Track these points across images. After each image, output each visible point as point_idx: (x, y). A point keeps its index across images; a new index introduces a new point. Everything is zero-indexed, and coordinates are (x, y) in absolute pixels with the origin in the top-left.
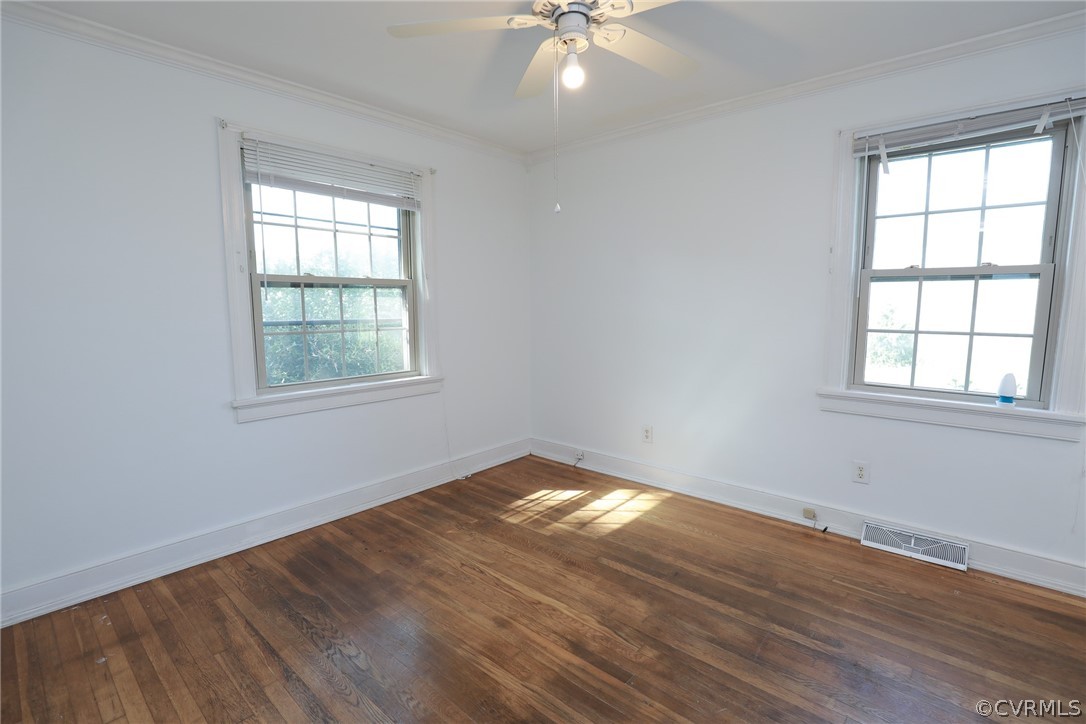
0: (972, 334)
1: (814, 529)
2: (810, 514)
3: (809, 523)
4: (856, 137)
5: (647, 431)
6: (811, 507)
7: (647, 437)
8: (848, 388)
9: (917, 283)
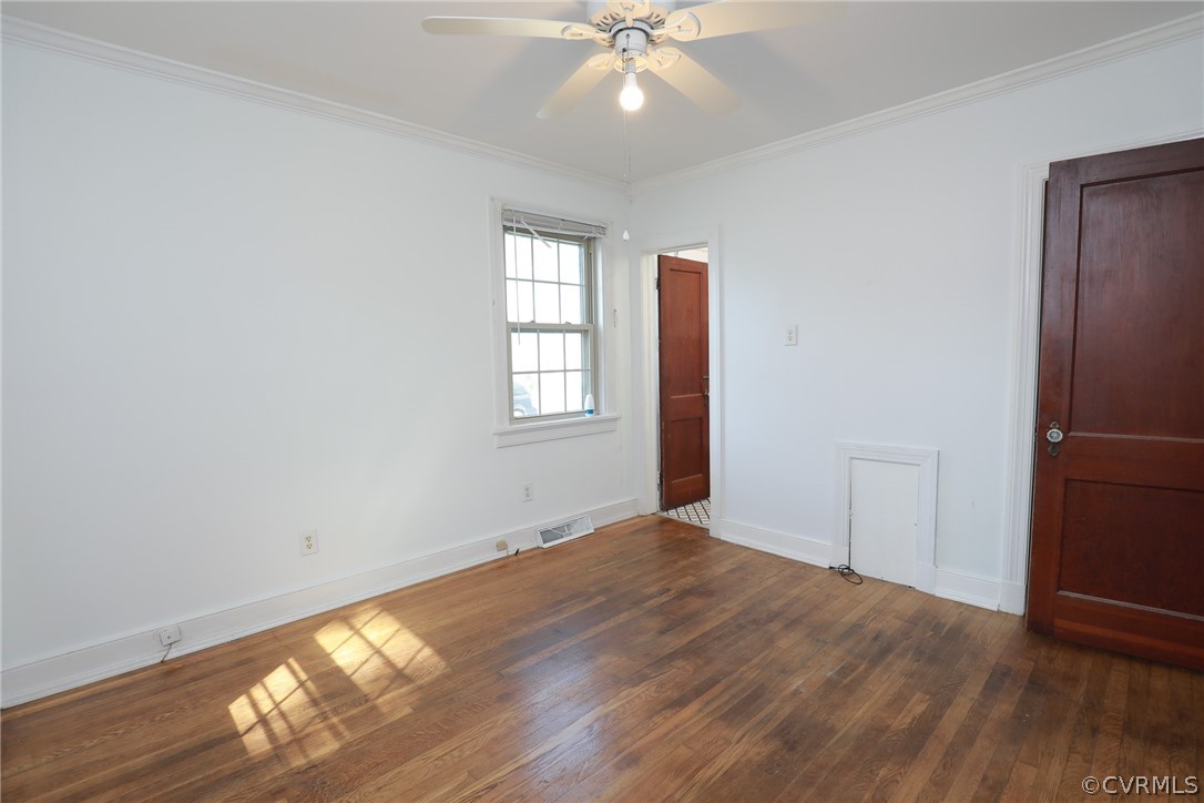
0: (565, 371)
1: (509, 557)
2: (502, 546)
3: (503, 554)
4: (506, 207)
5: (308, 539)
6: (499, 540)
7: (309, 547)
8: (511, 423)
9: (535, 334)
